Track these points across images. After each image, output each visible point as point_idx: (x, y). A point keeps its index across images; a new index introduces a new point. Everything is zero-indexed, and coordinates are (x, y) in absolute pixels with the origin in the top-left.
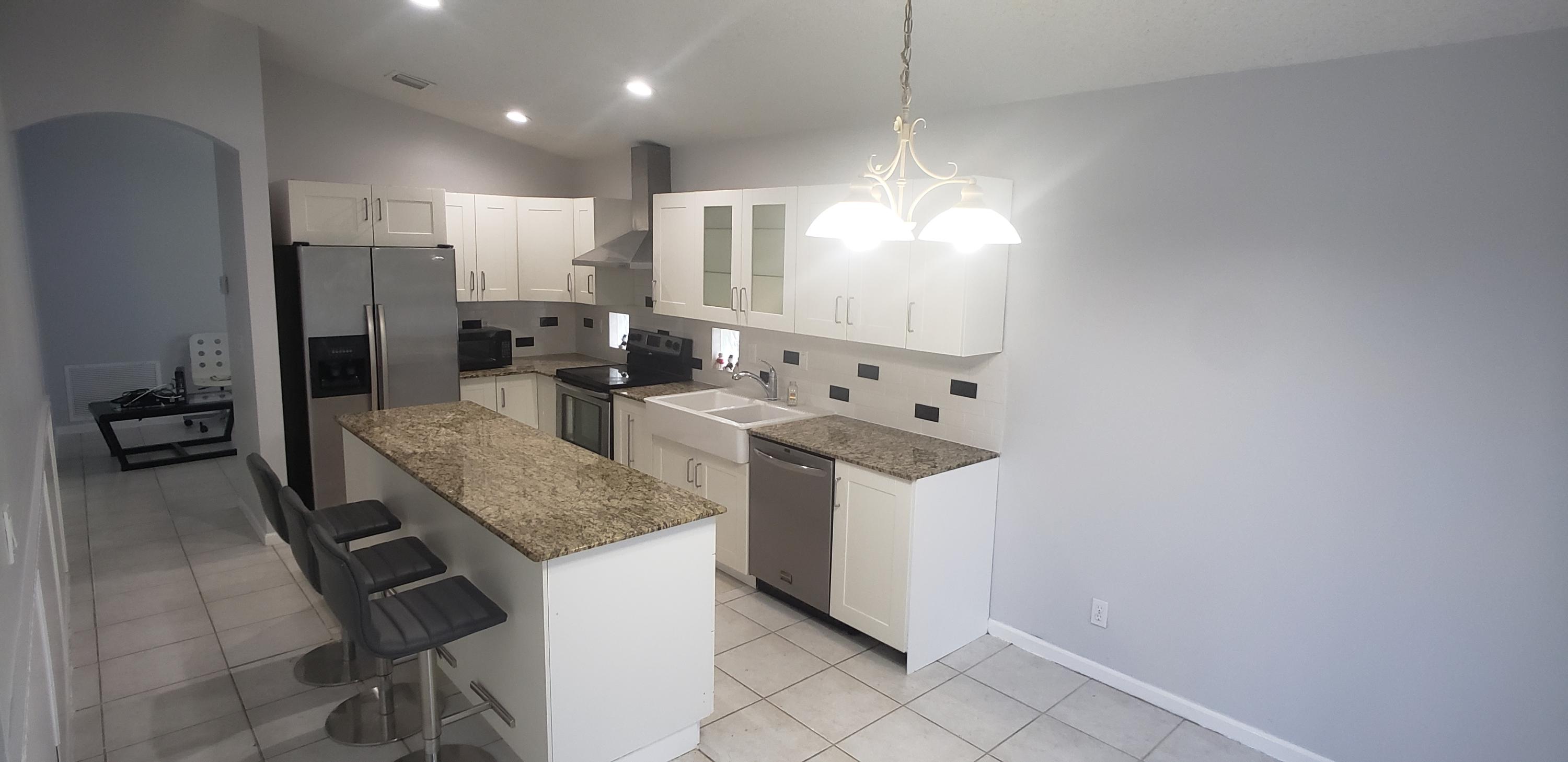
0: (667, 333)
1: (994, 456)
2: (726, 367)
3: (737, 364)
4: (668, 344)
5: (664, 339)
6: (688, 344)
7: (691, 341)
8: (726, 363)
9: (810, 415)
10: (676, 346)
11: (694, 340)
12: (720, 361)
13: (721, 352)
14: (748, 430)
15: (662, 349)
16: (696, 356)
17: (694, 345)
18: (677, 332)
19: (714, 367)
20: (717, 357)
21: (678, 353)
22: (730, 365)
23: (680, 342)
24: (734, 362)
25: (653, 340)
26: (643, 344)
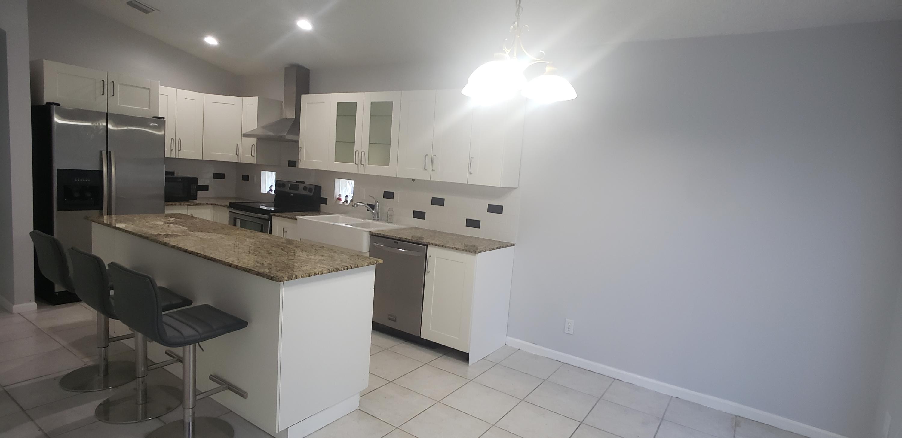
0: (303, 182)
1: (513, 245)
2: (344, 203)
3: (352, 201)
4: (305, 189)
5: (301, 186)
6: (318, 189)
7: (320, 187)
8: (343, 200)
9: (402, 227)
10: (310, 190)
11: (322, 186)
12: (339, 199)
13: (340, 194)
14: (370, 232)
15: (301, 191)
16: (323, 196)
17: (322, 190)
18: (311, 181)
19: (336, 202)
20: (338, 196)
21: (312, 194)
22: (346, 201)
23: (313, 188)
24: (349, 200)
25: (294, 187)
26: (287, 189)
